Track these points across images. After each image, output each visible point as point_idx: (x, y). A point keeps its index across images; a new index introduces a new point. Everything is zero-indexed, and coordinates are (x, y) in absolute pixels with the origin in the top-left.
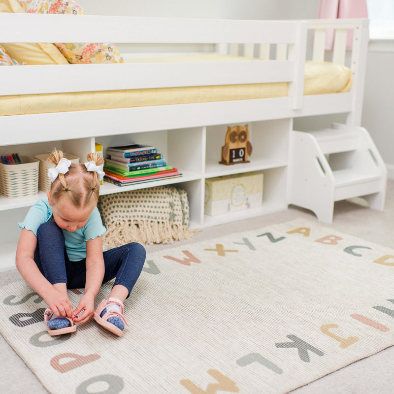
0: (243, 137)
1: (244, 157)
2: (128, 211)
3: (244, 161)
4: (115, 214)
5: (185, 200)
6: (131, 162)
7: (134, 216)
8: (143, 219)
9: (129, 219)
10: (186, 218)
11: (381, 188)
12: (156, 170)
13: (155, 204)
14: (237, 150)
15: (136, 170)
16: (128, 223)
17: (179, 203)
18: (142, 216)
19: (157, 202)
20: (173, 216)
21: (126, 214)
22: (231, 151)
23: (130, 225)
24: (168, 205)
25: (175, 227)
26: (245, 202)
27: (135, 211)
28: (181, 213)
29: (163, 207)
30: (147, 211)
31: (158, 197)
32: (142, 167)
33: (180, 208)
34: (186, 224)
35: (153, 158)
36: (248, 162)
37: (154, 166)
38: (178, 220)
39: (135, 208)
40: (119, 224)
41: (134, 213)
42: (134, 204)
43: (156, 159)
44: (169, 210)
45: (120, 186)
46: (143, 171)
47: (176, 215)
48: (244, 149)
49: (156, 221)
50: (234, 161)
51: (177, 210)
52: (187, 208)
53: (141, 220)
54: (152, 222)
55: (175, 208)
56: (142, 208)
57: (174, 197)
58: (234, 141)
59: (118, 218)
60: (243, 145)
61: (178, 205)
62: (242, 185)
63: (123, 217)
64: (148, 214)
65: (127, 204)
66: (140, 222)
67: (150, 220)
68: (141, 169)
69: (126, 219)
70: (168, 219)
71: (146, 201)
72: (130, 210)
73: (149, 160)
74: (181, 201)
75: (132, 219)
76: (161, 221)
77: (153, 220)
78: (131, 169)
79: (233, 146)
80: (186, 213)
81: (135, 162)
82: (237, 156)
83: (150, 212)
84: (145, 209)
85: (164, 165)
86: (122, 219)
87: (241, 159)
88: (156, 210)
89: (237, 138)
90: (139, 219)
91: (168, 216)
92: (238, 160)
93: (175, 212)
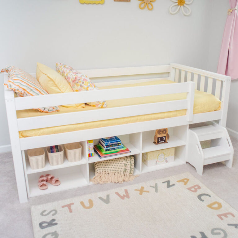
0: (164, 132)
1: (165, 141)
2: (105, 167)
3: (165, 142)
4: (99, 168)
5: (133, 162)
6: (106, 148)
7: (107, 170)
8: (112, 171)
9: (105, 171)
10: (132, 170)
11: (231, 158)
12: (118, 150)
13: (118, 164)
14: (161, 138)
15: (109, 150)
16: (104, 173)
17: (129, 164)
18: (111, 170)
19: (119, 163)
20: (125, 170)
21: (104, 168)
22: (158, 138)
23: (105, 173)
24: (123, 165)
25: (126, 175)
26: (165, 160)
27: (108, 167)
28: (129, 169)
29: (121, 166)
30: (113, 168)
31: (119, 161)
32: (111, 149)
33: (129, 166)
34: (132, 173)
35: (118, 145)
36: (167, 142)
37: (118, 148)
38: (128, 172)
39: (108, 166)
40: (100, 173)
41: (107, 168)
42: (108, 164)
43: (119, 145)
44: (124, 167)
45: (100, 158)
46: (112, 151)
47: (127, 169)
48: (165, 137)
49: (117, 172)
50: (160, 142)
51: (128, 167)
52: (133, 166)
53: (110, 172)
54: (115, 172)
55: (127, 166)
56: (112, 166)
57: (127, 161)
58: (160, 134)
59: (100, 170)
60: (165, 135)
61: (128, 165)
62: (163, 153)
63: (102, 170)
64: (113, 169)
65: (105, 164)
66: (110, 173)
67: (114, 172)
68: (111, 150)
69: (104, 171)
70: (123, 171)
71: (113, 163)
72: (106, 167)
73: (115, 146)
74: (131, 163)
75: (106, 171)
76: (119, 172)
77: (116, 172)
78: (106, 150)
79: (159, 136)
80: (132, 168)
81: (109, 147)
82: (162, 140)
83: (115, 168)
84: (112, 167)
85: (122, 147)
86: (102, 171)
87: (164, 141)
88: (118, 167)
89: (161, 132)
90: (109, 171)
91: (123, 170)
92: (162, 142)
93: (127, 168)
